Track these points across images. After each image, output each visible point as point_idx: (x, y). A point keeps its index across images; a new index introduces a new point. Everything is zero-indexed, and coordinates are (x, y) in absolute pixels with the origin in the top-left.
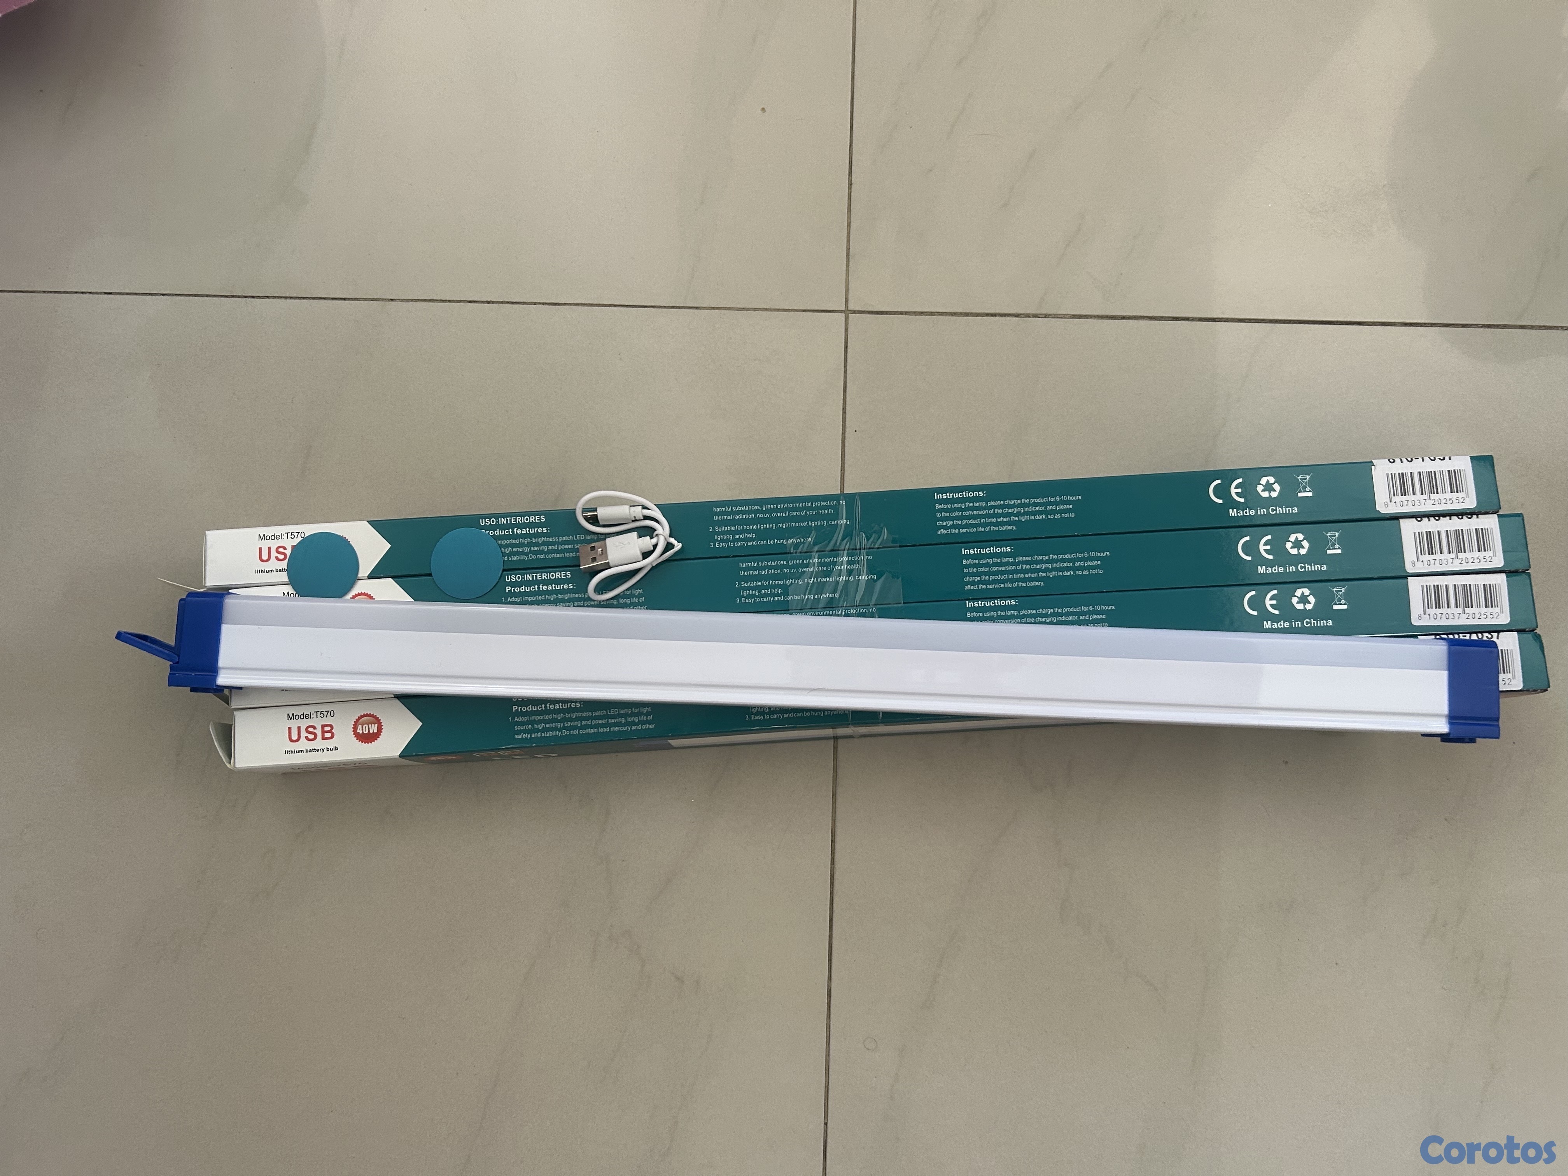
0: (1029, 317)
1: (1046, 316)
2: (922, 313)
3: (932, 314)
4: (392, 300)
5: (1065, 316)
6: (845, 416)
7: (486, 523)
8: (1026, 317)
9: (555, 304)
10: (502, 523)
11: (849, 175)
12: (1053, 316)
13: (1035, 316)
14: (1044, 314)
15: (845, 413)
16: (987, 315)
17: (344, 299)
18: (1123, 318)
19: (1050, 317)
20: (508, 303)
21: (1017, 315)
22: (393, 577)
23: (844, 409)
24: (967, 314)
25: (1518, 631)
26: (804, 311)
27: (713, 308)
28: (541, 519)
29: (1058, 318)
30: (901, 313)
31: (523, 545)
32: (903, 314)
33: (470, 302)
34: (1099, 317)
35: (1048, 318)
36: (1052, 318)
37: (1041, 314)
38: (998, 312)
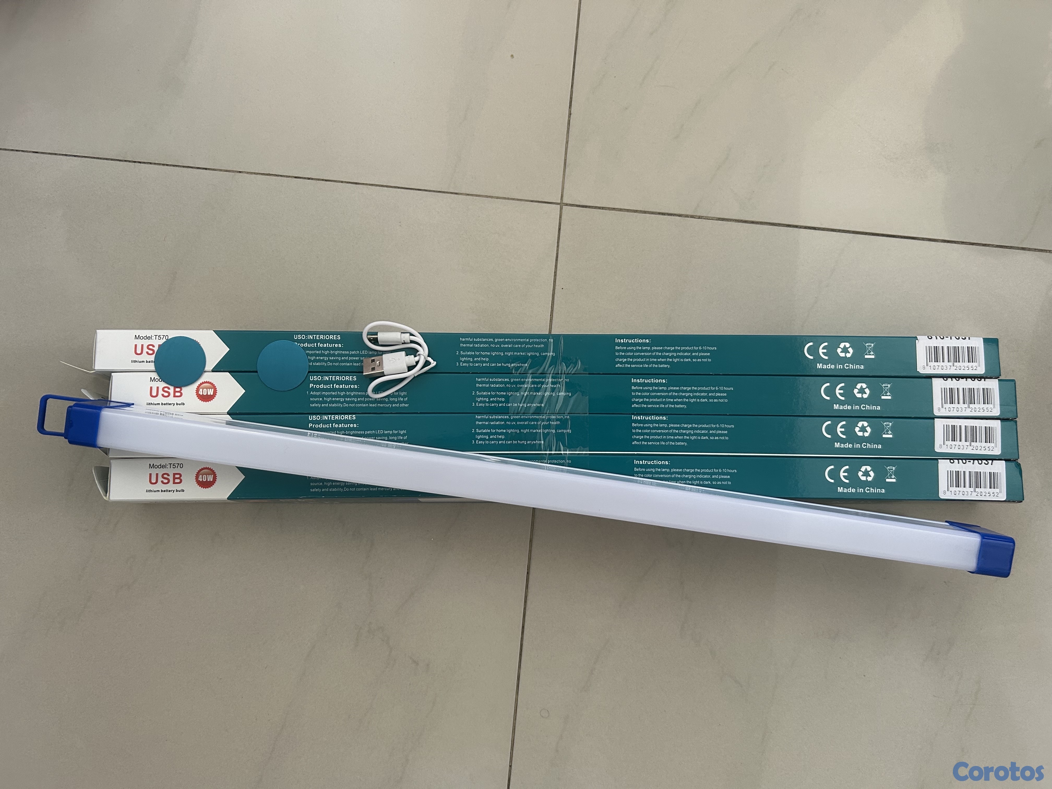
0: (688, 217)
1: (700, 217)
2: (614, 209)
3: (621, 210)
4: (240, 172)
5: (713, 219)
6: (556, 278)
7: (299, 338)
8: (686, 217)
9: (356, 183)
10: (310, 338)
11: (569, 108)
12: (705, 218)
13: (692, 217)
14: (698, 216)
15: (556, 275)
16: (659, 213)
17: (206, 169)
18: (753, 222)
19: (702, 218)
20: (323, 180)
21: (680, 215)
22: (229, 372)
23: (555, 272)
24: (645, 212)
25: (1006, 460)
26: (532, 201)
27: (468, 195)
28: (337, 337)
29: (708, 219)
30: (599, 208)
31: (323, 355)
32: (600, 209)
33: (296, 177)
34: (736, 221)
35: (701, 219)
36: (704, 219)
37: (696, 216)
38: (667, 212)
